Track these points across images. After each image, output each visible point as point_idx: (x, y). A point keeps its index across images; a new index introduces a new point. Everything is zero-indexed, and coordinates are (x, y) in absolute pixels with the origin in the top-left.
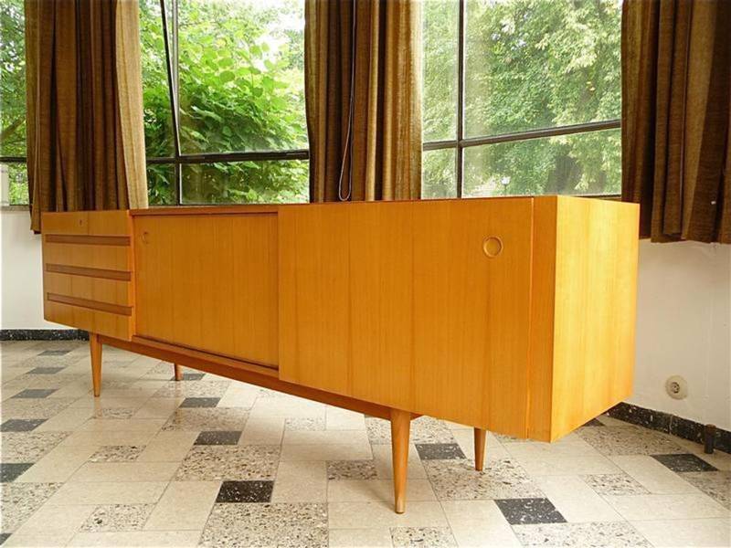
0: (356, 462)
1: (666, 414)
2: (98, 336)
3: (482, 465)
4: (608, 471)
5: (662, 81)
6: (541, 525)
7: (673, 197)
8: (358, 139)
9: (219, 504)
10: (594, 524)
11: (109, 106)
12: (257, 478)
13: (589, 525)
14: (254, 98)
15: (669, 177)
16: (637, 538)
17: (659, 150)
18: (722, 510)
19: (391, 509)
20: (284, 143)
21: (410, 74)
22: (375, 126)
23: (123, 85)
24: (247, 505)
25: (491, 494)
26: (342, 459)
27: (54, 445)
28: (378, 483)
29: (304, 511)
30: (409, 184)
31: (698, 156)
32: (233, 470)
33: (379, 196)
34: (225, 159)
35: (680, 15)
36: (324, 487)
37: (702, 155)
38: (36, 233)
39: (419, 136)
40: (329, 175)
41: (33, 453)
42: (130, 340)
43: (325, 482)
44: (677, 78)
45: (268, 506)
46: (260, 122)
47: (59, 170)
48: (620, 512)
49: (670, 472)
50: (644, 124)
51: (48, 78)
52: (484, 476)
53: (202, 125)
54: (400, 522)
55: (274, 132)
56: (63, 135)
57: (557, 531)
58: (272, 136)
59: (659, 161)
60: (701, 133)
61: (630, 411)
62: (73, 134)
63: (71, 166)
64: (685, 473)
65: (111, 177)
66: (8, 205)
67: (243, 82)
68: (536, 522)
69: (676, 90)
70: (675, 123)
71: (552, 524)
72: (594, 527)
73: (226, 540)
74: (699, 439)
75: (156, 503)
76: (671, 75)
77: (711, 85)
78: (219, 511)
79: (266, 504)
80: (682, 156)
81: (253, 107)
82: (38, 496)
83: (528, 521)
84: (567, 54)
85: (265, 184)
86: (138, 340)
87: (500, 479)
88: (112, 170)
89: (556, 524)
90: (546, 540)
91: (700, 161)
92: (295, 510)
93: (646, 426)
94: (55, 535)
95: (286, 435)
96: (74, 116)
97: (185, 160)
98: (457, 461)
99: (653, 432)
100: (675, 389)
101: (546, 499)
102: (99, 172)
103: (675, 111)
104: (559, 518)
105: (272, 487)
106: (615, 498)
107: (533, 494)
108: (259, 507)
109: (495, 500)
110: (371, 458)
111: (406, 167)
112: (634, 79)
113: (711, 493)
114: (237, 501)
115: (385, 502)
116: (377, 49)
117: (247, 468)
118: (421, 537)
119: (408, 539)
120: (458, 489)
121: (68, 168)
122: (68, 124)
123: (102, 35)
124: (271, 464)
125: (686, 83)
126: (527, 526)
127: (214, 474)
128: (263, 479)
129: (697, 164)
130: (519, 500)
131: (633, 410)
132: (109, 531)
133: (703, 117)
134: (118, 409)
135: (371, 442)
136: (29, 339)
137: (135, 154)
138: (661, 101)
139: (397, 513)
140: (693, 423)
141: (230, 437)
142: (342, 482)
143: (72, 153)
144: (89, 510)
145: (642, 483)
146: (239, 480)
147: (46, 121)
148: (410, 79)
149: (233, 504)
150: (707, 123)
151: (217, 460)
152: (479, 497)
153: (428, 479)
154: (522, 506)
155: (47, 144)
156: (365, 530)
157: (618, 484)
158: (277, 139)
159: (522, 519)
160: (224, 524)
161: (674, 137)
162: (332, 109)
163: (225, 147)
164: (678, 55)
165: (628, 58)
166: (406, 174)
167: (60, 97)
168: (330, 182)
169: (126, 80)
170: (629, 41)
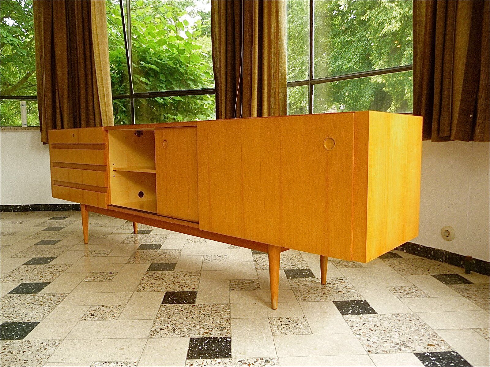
0: (247, 280)
1: (442, 250)
2: (86, 206)
3: (326, 281)
4: (403, 284)
5: (439, 38)
6: (362, 315)
7: (445, 113)
8: (246, 80)
9: (163, 305)
10: (394, 315)
11: (88, 63)
12: (187, 290)
13: (390, 315)
14: (179, 55)
15: (443, 100)
16: (420, 322)
17: (437, 84)
18: (473, 306)
19: (269, 307)
20: (199, 84)
21: (279, 38)
22: (256, 71)
23: (97, 49)
24: (181, 305)
25: (330, 298)
26: (239, 278)
27: (62, 272)
28: (261, 293)
29: (216, 308)
31: (461, 86)
32: (172, 285)
33: (260, 114)
34: (162, 95)
36: (228, 295)
37: (464, 86)
38: (44, 143)
39: (285, 78)
40: (228, 103)
41: (50, 277)
42: (106, 208)
43: (228, 292)
44: (448, 37)
45: (193, 306)
46: (183, 71)
47: (58, 104)
48: (410, 307)
49: (443, 285)
50: (427, 67)
51: (49, 45)
52: (326, 288)
53: (147, 73)
54: (275, 314)
55: (192, 78)
56: (60, 81)
57: (370, 319)
58: (191, 80)
59: (437, 91)
60: (463, 71)
61: (419, 249)
62: (66, 80)
63: (65, 101)
64: (452, 285)
65: (90, 108)
66: (26, 126)
67: (172, 46)
68: (358, 314)
69: (448, 44)
70: (447, 66)
71: (368, 315)
72: (394, 316)
73: (169, 325)
74: (462, 265)
75: (125, 305)
76: (445, 35)
77: (469, 41)
78: (164, 309)
79: (192, 304)
80: (451, 87)
81: (179, 62)
82: (54, 301)
83: (353, 313)
84: (382, 23)
85: (187, 110)
86: (110, 208)
87: (336, 289)
88: (91, 103)
89: (370, 315)
90: (364, 324)
91: (463, 90)
92: (210, 307)
93: (429, 258)
94: (66, 322)
95: (204, 265)
96: (66, 69)
97: (137, 96)
98: (310, 279)
99: (433, 261)
100: (447, 234)
101: (365, 301)
102: (83, 104)
103: (447, 58)
104: (373, 312)
105: (196, 295)
106: (408, 300)
107: (357, 298)
108: (188, 306)
109: (333, 302)
110: (257, 278)
111: (277, 98)
112: (421, 38)
113: (468, 296)
114: (175, 303)
115: (266, 303)
116: (257, 23)
117: (181, 284)
118: (287, 323)
119: (279, 324)
120: (310, 295)
121: (63, 102)
122: (63, 74)
123: (83, 17)
124: (195, 282)
125: (454, 40)
126: (352, 316)
127: (160, 288)
128: (191, 290)
129: (461, 92)
130: (348, 301)
131: (421, 248)
132: (98, 320)
133: (465, 61)
134: (100, 251)
135: (256, 269)
136: (42, 210)
137: (105, 93)
138: (438, 52)
139: (272, 309)
140: (458, 255)
141: (170, 266)
142: (239, 292)
143: (66, 93)
144: (86, 309)
145: (425, 291)
146: (176, 291)
147: (49, 73)
148: (279, 42)
149: (172, 305)
150: (467, 65)
151: (161, 280)
152: (323, 299)
153: (292, 290)
154: (350, 305)
155: (50, 87)
156: (253, 319)
157: (410, 292)
158: (194, 82)
159: (350, 312)
160: (167, 316)
161: (446, 74)
162: (229, 62)
163: (162, 87)
164: (449, 22)
165: (418, 25)
166: (277, 102)
167: (57, 57)
168: (229, 108)
169: (98, 46)
170: (418, 13)
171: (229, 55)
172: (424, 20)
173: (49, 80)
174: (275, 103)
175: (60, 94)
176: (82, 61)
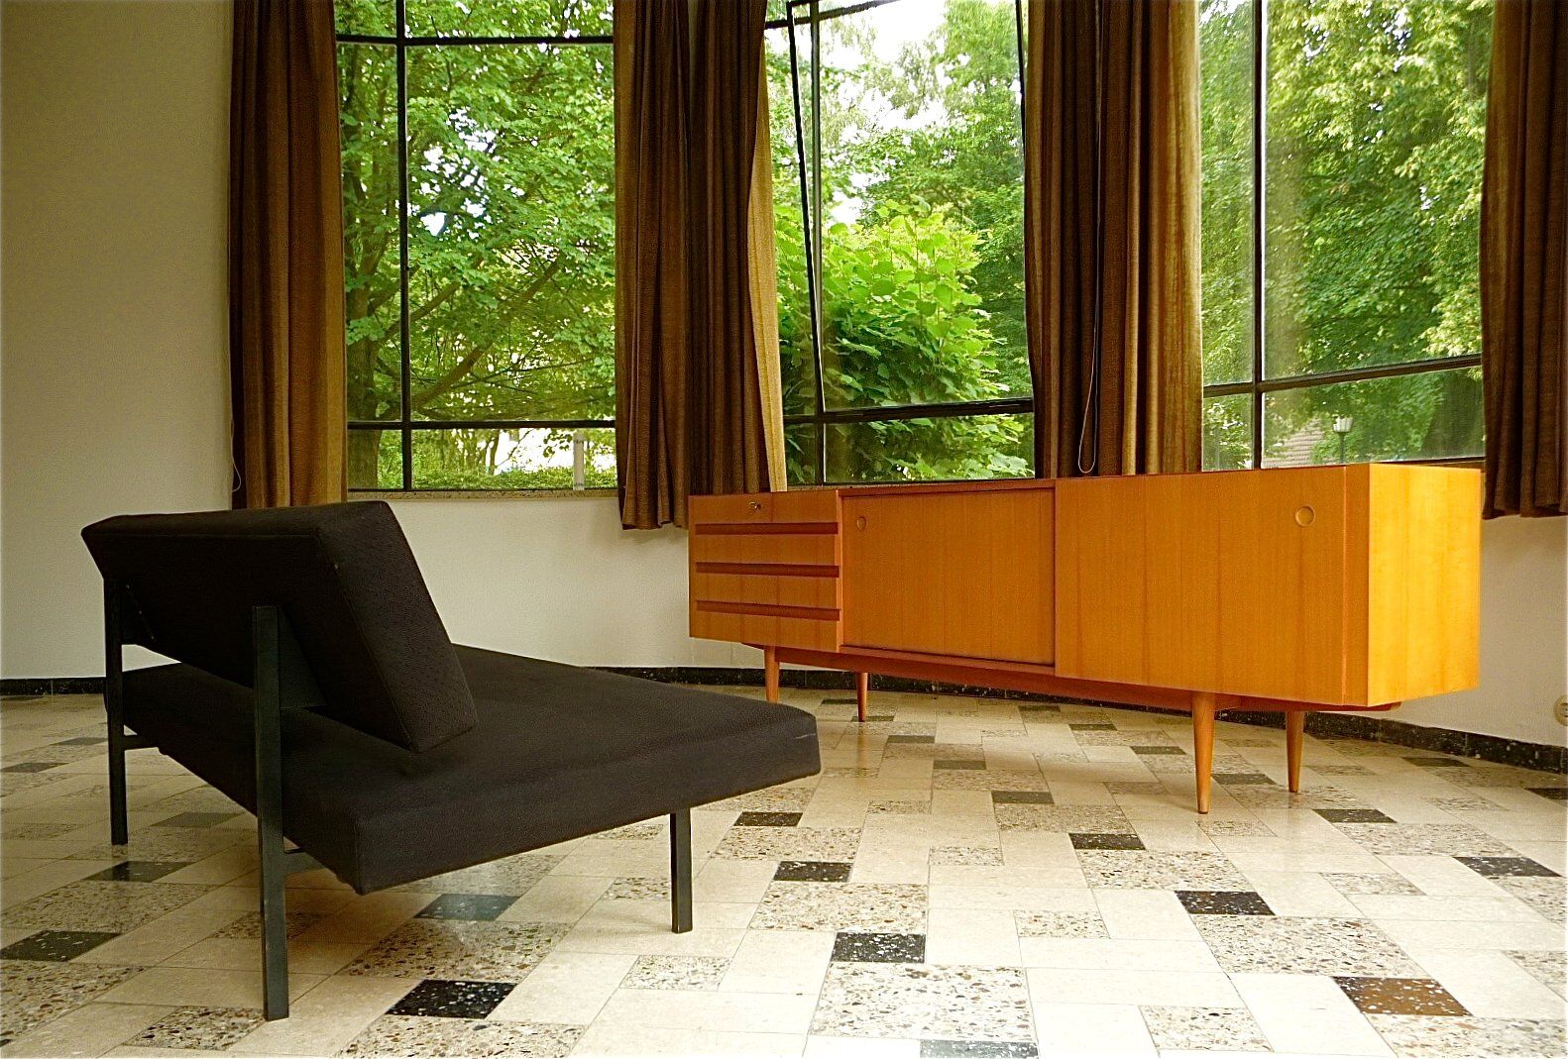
0: (1140, 783)
1: (1556, 748)
5: (1530, 314)
6: (1366, 824)
8: (1110, 385)
9: (997, 804)
10: (1429, 825)
12: (1029, 790)
13: (1423, 825)
14: (921, 318)
15: (1542, 434)
16: (1476, 833)
17: (1528, 402)
19: (1195, 812)
20: (968, 386)
21: (1183, 294)
22: (1135, 367)
23: (758, 314)
24: (1031, 805)
25: (1309, 806)
26: (1122, 781)
28: (1172, 797)
29: (1094, 810)
30: (1184, 449)
32: (996, 785)
33: (1141, 467)
34: (885, 415)
35: (1551, 233)
36: (1110, 797)
38: (626, 527)
39: (1199, 379)
40: (1066, 436)
42: (838, 651)
43: (1109, 794)
44: (1549, 310)
46: (932, 355)
47: (662, 438)
48: (1464, 819)
50: (1510, 367)
51: (649, 309)
52: (1299, 796)
53: (848, 362)
54: (1205, 818)
55: (953, 370)
56: (669, 388)
57: (1384, 827)
58: (948, 375)
59: (1528, 415)
61: (1508, 748)
62: (682, 386)
63: (681, 432)
65: (737, 446)
66: (582, 489)
67: (905, 295)
68: (1360, 822)
69: (1548, 325)
70: (1546, 366)
71: (1379, 824)
72: (1429, 827)
73: (1023, 821)
75: (930, 802)
76: (1541, 306)
78: (1002, 807)
79: (1051, 806)
80: (1558, 407)
81: (921, 333)
83: (1352, 821)
84: (1459, 184)
85: (936, 450)
86: (846, 651)
87: (1320, 798)
88: (738, 437)
89: (1384, 824)
90: (1371, 831)
92: (1084, 809)
93: (1530, 766)
95: (1042, 764)
96: (682, 361)
97: (834, 417)
98: (1266, 786)
99: (1538, 772)
101: (1375, 810)
102: (718, 438)
103: (1547, 352)
104: (1388, 821)
105: (1050, 796)
106: (1461, 812)
107: (1360, 807)
108: (1044, 807)
109: (1314, 810)
110: (1157, 782)
111: (1179, 423)
114: (1017, 803)
115: (1188, 808)
116: (1136, 261)
117: (1012, 784)
118: (1231, 826)
119: (1217, 826)
120: (1269, 802)
121: (675, 436)
122: (676, 372)
123: (725, 247)
124: (1038, 782)
126: (1350, 824)
127: (976, 787)
128: (1036, 791)
130: (1343, 810)
131: (1512, 747)
132: (899, 814)
135: (1152, 771)
138: (1529, 341)
139: (1201, 813)
141: (975, 764)
142: (1128, 795)
143: (681, 413)
145: (1501, 804)
146: (1009, 791)
148: (1184, 301)
149: (1014, 804)
151: (971, 778)
152: (1294, 807)
153: (1231, 796)
154: (1346, 813)
155: (646, 399)
158: (957, 380)
159: (1345, 820)
160: (1014, 813)
161: (1546, 383)
162: (1068, 344)
163: (882, 394)
164: (1550, 282)
165: (1490, 282)
166: (1179, 433)
167: (666, 335)
168: (1066, 447)
169: (760, 308)
170: (1490, 259)
171: (1069, 327)
172: (1503, 273)
173: (647, 385)
174: (1174, 436)
175: (669, 416)
176: (720, 343)
